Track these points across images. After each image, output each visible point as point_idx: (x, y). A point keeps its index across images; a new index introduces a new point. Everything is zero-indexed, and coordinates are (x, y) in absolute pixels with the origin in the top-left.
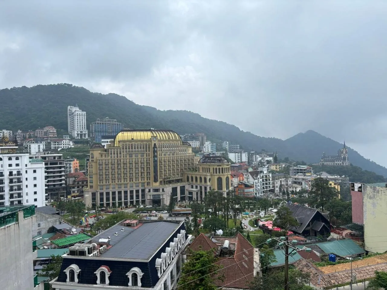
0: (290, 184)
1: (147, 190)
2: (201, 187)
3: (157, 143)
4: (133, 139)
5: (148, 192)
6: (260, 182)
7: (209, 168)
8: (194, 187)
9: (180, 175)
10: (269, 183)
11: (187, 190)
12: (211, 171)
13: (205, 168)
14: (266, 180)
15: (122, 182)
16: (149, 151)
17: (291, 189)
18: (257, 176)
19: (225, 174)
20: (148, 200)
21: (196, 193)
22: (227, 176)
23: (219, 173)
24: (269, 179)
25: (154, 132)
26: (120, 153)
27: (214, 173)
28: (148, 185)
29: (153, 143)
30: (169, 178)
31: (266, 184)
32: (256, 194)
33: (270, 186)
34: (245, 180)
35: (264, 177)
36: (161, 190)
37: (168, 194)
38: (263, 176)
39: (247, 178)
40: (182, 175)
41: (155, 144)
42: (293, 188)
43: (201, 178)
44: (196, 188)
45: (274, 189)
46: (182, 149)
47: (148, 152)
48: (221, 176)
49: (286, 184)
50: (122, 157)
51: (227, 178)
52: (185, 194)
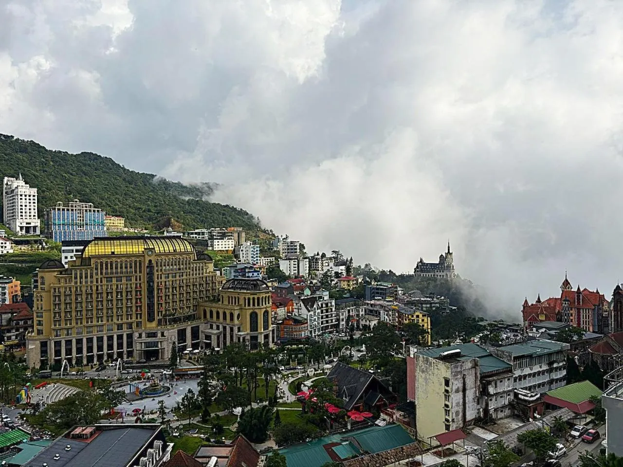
0: (362, 315)
1: (136, 335)
2: (225, 328)
3: (153, 259)
4: (113, 253)
5: (138, 338)
6: (317, 315)
7: (238, 298)
8: (214, 327)
9: (192, 308)
10: (332, 315)
11: (202, 332)
12: (242, 302)
13: (232, 297)
14: (327, 311)
15: (95, 323)
16: (140, 272)
17: (363, 323)
18: (312, 306)
19: (262, 307)
20: (138, 352)
21: (216, 337)
22: (265, 309)
23: (254, 305)
24: (331, 309)
25: (148, 241)
26: (92, 277)
27: (245, 306)
28: (137, 326)
29: (147, 259)
30: (174, 315)
31: (327, 316)
32: (311, 332)
33: (332, 320)
34: (296, 311)
35: (324, 306)
36: (159, 335)
37: (171, 339)
38: (322, 305)
39: (298, 309)
40: (196, 309)
41: (150, 261)
42: (366, 321)
43: (225, 314)
44: (217, 329)
45: (339, 323)
46: (196, 267)
47: (138, 274)
48: (256, 311)
49: (357, 315)
50: (95, 283)
51: (266, 313)
52: (199, 339)
